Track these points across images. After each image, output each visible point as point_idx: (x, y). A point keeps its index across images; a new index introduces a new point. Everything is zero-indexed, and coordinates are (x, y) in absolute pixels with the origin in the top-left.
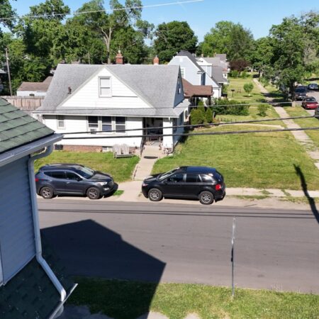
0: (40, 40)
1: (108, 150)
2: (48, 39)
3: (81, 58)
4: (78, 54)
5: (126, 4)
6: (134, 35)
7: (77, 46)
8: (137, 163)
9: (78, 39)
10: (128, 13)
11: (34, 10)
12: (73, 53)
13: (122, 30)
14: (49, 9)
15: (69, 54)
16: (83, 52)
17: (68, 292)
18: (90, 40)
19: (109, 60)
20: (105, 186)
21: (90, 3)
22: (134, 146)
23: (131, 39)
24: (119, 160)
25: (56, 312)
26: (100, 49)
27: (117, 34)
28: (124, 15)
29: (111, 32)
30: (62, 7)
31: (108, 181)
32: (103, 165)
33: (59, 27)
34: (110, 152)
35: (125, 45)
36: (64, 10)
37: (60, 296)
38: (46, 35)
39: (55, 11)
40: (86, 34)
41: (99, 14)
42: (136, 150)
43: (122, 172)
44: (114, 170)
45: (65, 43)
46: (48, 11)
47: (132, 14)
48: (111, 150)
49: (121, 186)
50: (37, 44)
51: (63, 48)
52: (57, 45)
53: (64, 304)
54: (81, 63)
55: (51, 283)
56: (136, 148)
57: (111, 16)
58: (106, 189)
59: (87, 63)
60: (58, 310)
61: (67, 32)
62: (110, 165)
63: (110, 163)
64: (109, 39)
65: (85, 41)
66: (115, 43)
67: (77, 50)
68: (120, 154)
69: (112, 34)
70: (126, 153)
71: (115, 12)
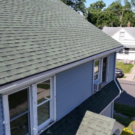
0: (93, 17)
1: (120, 61)
2: (96, 17)
3: (108, 25)
4: (107, 23)
5: (131, 1)
6: (133, 15)
7: (107, 20)
8: (133, 67)
9: (108, 17)
10: (131, 5)
11: (91, 5)
12: (105, 22)
13: (128, 13)
14: (97, 5)
15: (103, 23)
16: (109, 22)
17: (122, 91)
18: (113, 17)
19: (121, 25)
20: (120, 74)
21: (115, 1)
22: (132, 60)
23: (132, 16)
24: (125, 65)
25: (117, 97)
26: (117, 21)
27: (126, 14)
28: (129, 6)
29: (123, 13)
30: (103, 4)
31: (121, 72)
32: (119, 66)
33: (101, 12)
34: (121, 62)
35: (129, 19)
36: (103, 5)
37: (119, 92)
38: (96, 16)
39: (100, 5)
40: (111, 15)
41: (118, 6)
42: (133, 62)
43: (126, 70)
44: (123, 69)
45: (102, 18)
46: (97, 6)
47: (133, 6)
48: (122, 61)
49: (125, 75)
50: (92, 19)
51: (101, 20)
52: (99, 20)
53: (120, 95)
54: (108, 26)
55: (117, 88)
56: (132, 61)
57: (124, 7)
58: (120, 75)
59: (111, 26)
60: (118, 96)
61: (104, 14)
62: (121, 67)
63: (121, 66)
64: (122, 16)
65: (111, 18)
66: (124, 18)
67: (107, 21)
68: (126, 63)
69: (123, 14)
70: (128, 62)
71: (126, 5)
